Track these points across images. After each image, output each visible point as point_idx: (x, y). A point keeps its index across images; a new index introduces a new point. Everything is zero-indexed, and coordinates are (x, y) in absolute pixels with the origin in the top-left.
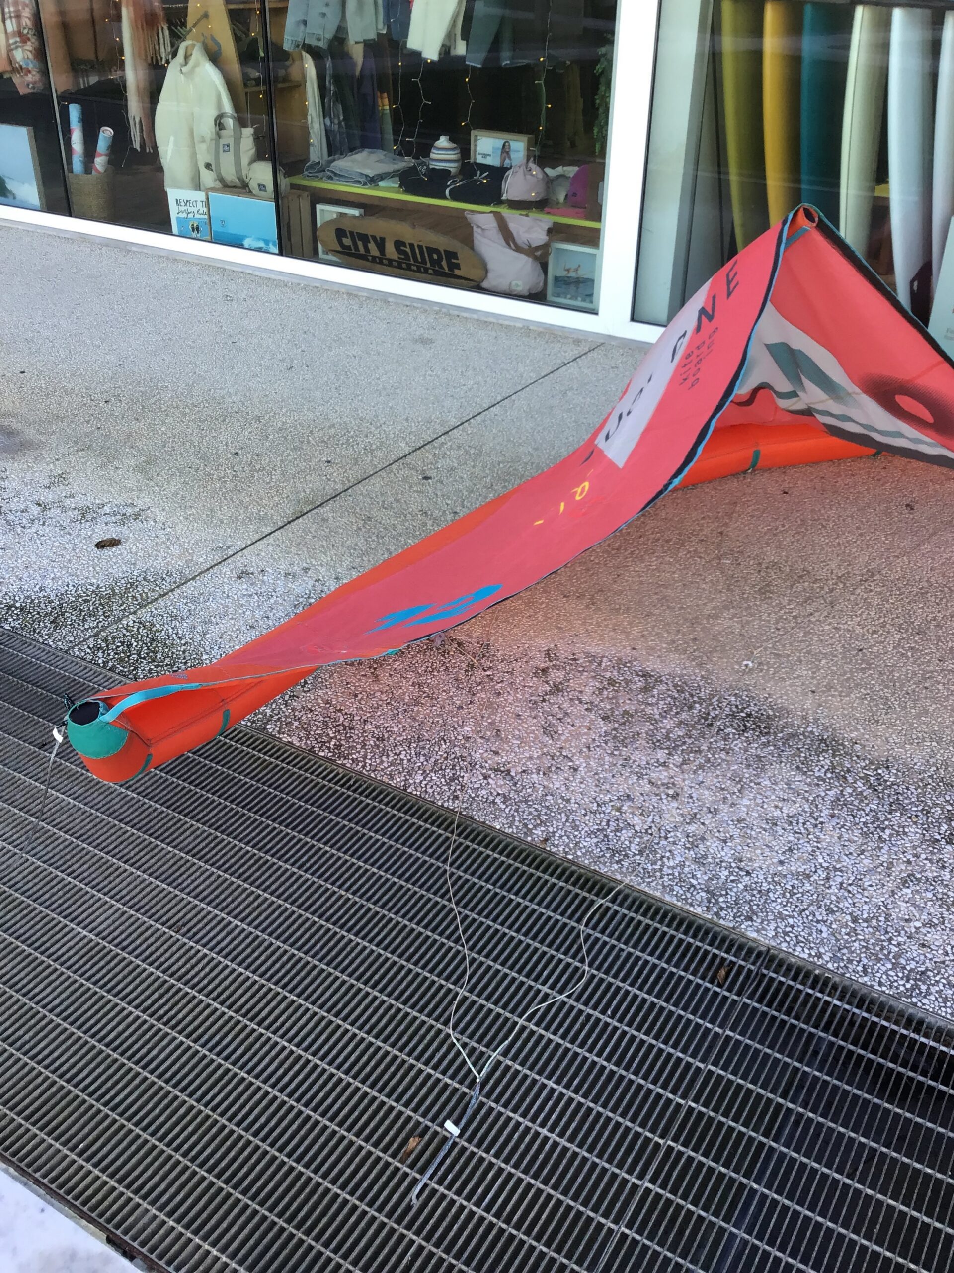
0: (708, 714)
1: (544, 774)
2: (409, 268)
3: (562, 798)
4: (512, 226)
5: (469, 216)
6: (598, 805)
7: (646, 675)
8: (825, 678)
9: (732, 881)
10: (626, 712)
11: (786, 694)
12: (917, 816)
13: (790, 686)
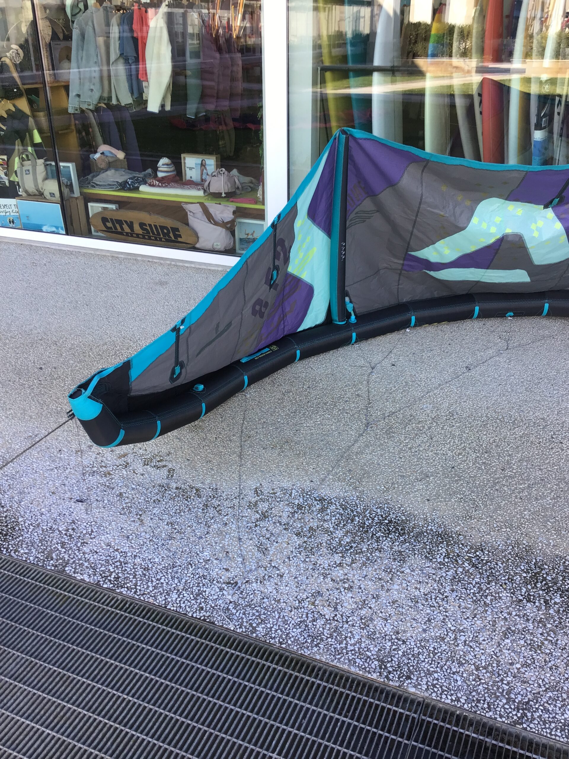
0: (365, 523)
1: (261, 582)
2: (150, 238)
3: (275, 599)
4: (212, 210)
5: (185, 206)
6: (299, 602)
7: (321, 500)
8: (434, 489)
9: (394, 650)
10: (311, 528)
11: (412, 503)
12: (506, 584)
13: (414, 497)
